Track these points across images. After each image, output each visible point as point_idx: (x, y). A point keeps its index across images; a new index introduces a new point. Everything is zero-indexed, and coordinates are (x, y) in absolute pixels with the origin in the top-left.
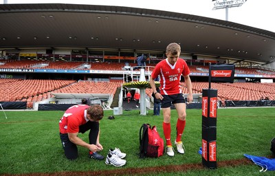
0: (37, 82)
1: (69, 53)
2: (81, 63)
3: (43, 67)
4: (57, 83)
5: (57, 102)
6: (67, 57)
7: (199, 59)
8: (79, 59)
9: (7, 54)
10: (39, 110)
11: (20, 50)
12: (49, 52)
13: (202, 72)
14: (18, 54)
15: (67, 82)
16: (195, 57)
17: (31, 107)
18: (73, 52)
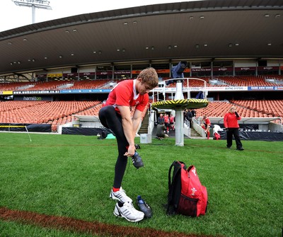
0: (63, 103)
1: (94, 70)
2: (106, 81)
3: (67, 88)
4: (82, 105)
5: (80, 125)
6: (91, 75)
7: (270, 65)
8: (104, 77)
9: (37, 76)
10: (62, 133)
11: (47, 71)
12: (74, 70)
13: (274, 85)
14: (46, 75)
15: (91, 103)
16: (263, 63)
17: (56, 130)
18: (98, 69)
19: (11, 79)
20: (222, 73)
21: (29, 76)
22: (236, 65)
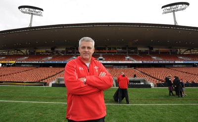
1: (64, 49)
7: (155, 49)
8: (70, 53)
9: (29, 51)
11: (36, 49)
12: (53, 49)
14: (35, 51)
16: (151, 48)
18: (67, 49)
19: (12, 52)
20: (132, 53)
21: (24, 51)
22: (139, 49)
